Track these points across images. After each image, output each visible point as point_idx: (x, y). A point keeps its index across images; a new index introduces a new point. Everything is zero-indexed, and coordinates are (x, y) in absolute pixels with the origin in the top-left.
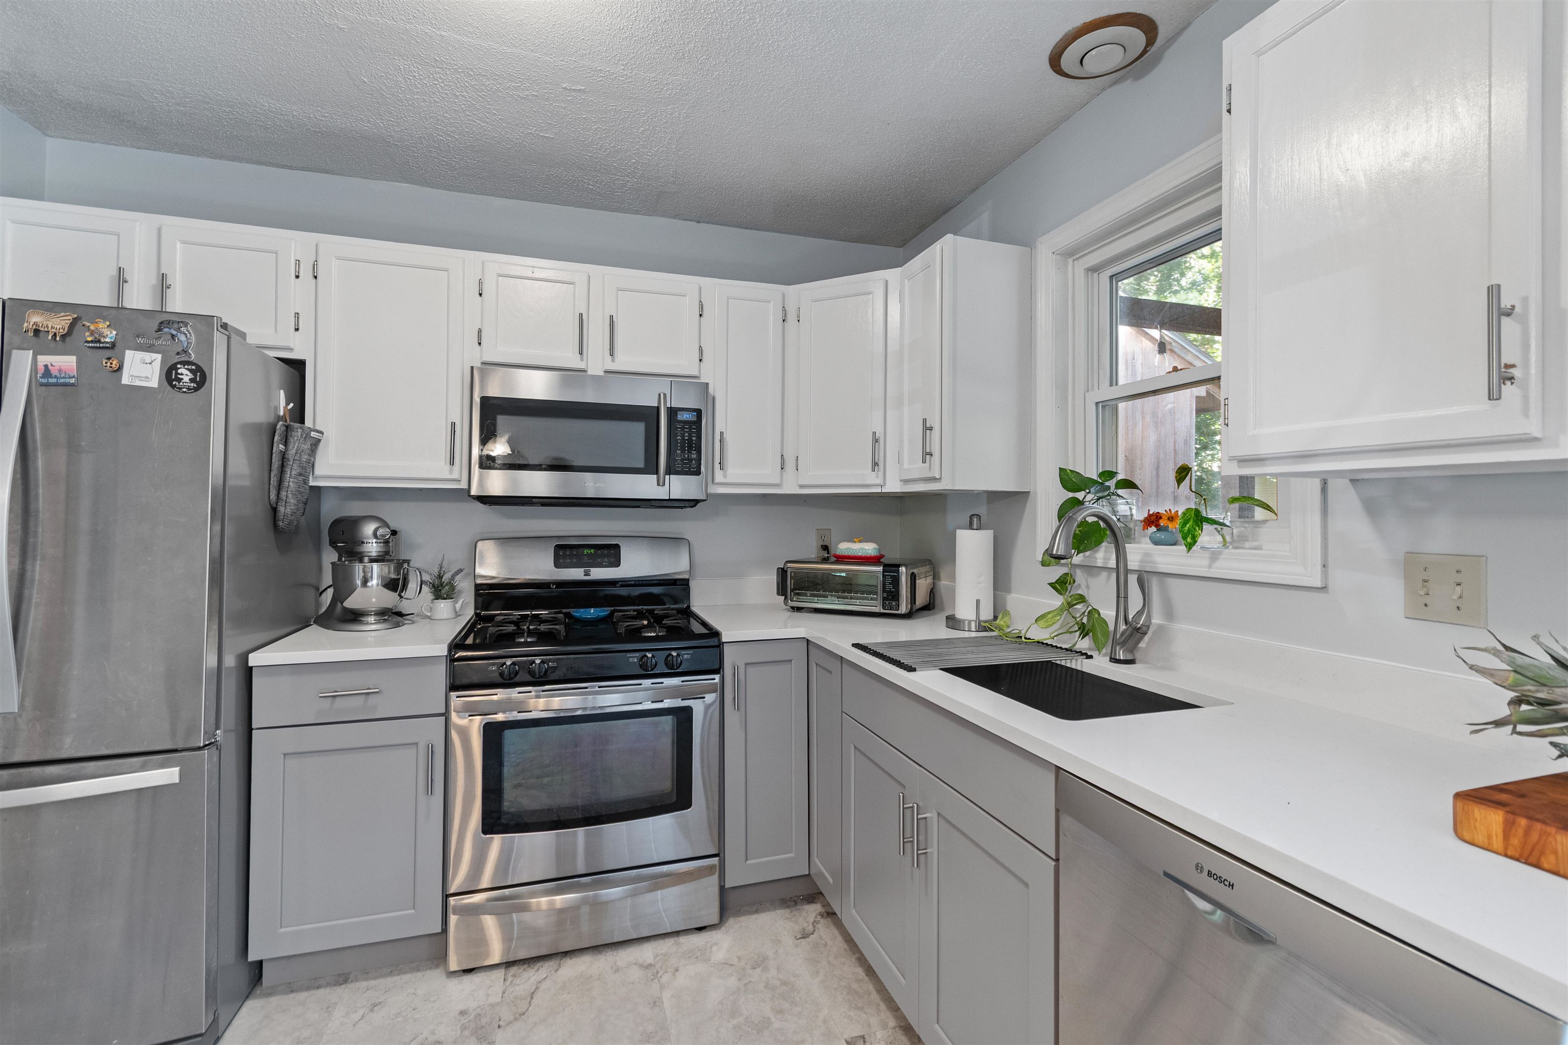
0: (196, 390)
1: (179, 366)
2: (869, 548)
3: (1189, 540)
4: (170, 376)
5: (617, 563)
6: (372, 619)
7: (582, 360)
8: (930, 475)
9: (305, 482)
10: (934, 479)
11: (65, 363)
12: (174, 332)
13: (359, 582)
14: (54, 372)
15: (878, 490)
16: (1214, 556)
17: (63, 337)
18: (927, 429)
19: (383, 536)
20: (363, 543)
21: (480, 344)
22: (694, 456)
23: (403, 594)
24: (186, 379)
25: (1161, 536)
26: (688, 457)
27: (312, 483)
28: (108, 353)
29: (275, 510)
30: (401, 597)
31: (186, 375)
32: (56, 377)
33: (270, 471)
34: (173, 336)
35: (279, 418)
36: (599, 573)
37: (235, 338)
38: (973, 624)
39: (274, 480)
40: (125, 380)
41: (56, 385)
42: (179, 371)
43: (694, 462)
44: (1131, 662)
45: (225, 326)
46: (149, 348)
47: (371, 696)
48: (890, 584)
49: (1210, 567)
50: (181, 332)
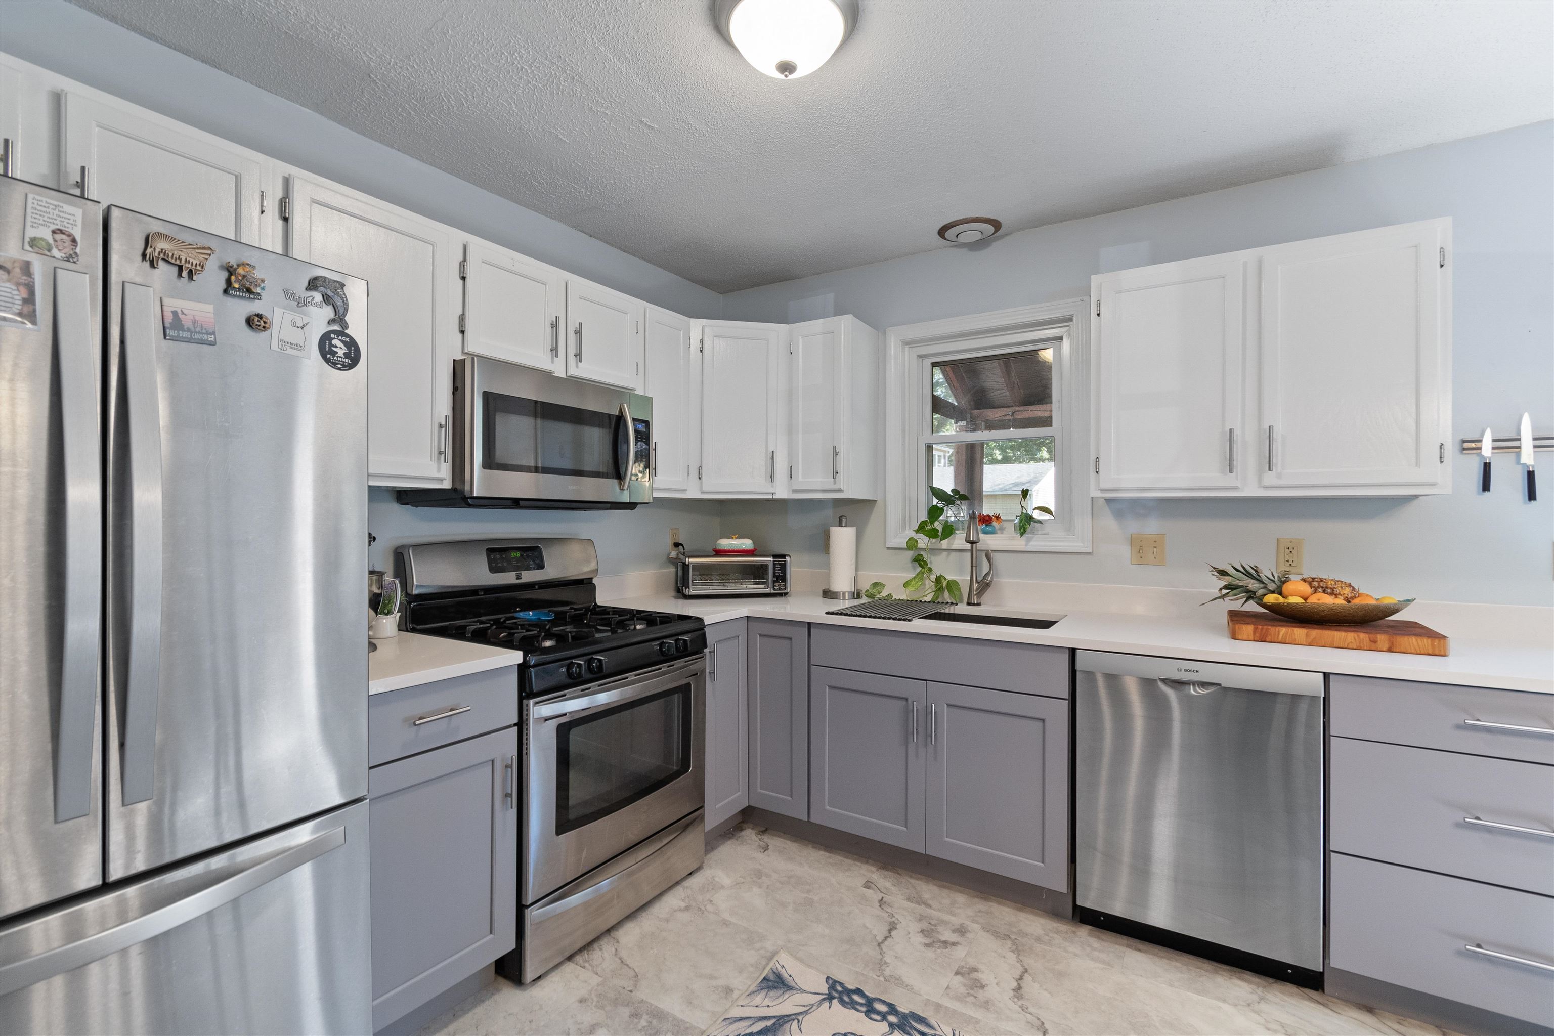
0: (351, 366)
1: (333, 336)
2: (746, 544)
3: (1022, 531)
7: (554, 365)
8: (836, 487)
10: (840, 491)
12: (330, 293)
14: (186, 321)
15: (770, 497)
16: (1028, 539)
18: (835, 454)
21: (463, 332)
24: (341, 353)
25: (989, 528)
31: (340, 347)
32: (189, 330)
34: (327, 296)
36: (529, 576)
38: (847, 594)
42: (334, 342)
44: (979, 604)
48: (779, 570)
49: (1026, 545)
50: (338, 294)
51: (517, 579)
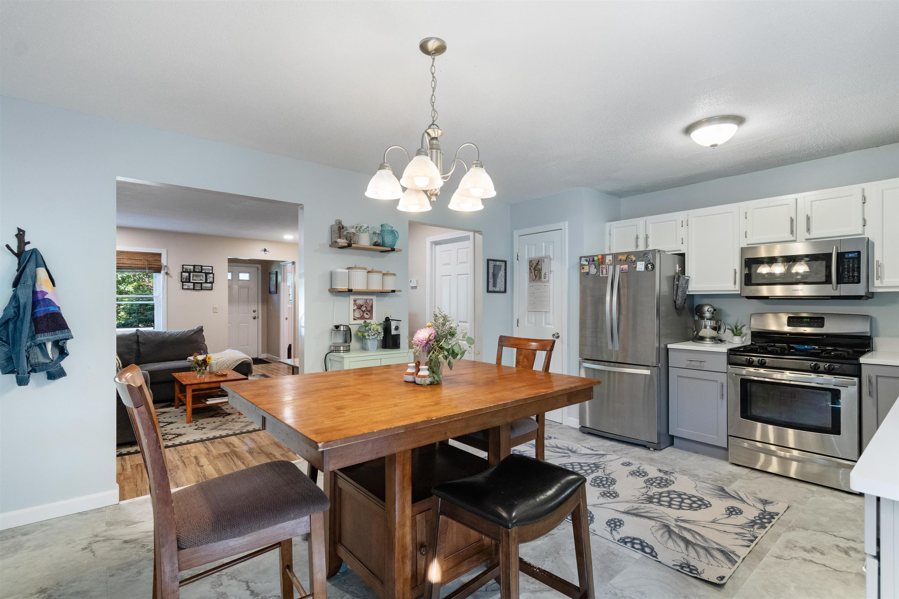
0: (652, 270)
1: (648, 264)
4: (646, 267)
5: (822, 326)
6: (708, 340)
7: (793, 236)
9: (685, 293)
11: (625, 267)
13: (703, 327)
14: (624, 270)
17: (625, 260)
19: (711, 311)
20: (704, 313)
21: (746, 237)
22: (856, 274)
23: (719, 332)
24: (650, 267)
26: (852, 275)
27: (687, 293)
28: (633, 263)
29: (675, 302)
30: (718, 333)
31: (650, 266)
33: (674, 290)
34: (647, 257)
35: (676, 273)
37: (661, 253)
39: (675, 293)
40: (637, 270)
41: (624, 272)
42: (648, 266)
43: (856, 277)
45: (659, 251)
46: (642, 261)
47: (702, 363)
50: (649, 255)
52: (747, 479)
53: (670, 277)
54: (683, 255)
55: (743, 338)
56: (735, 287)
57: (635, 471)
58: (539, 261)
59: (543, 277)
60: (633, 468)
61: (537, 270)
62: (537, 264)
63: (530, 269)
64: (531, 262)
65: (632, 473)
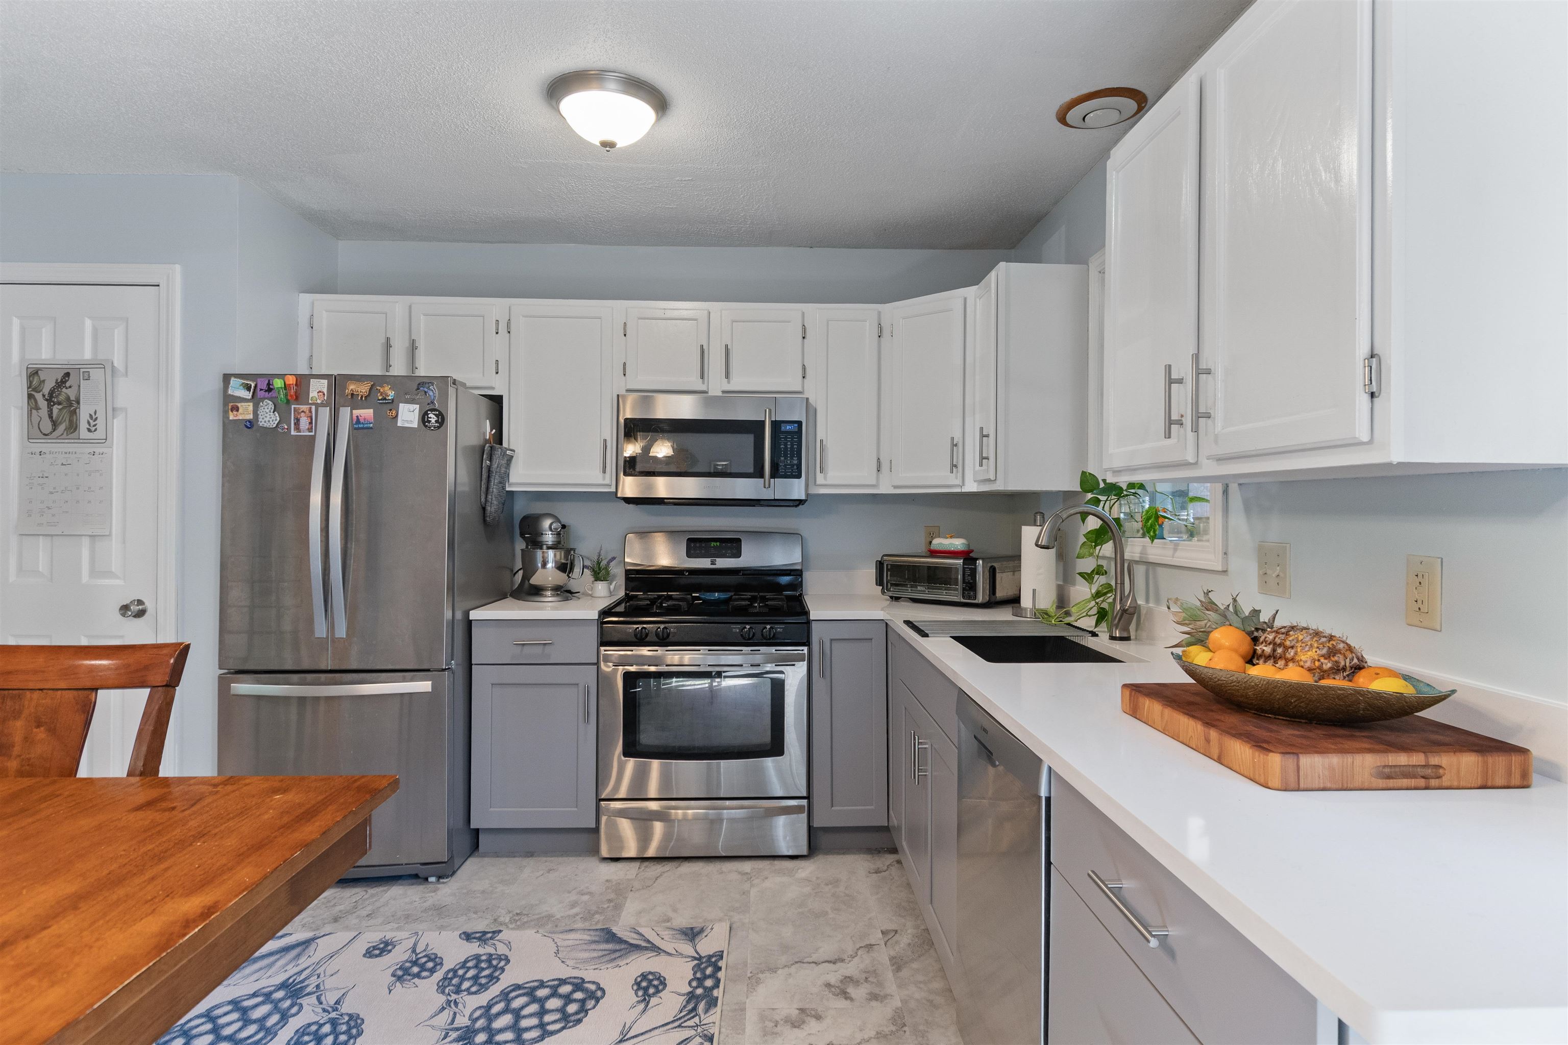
0: (439, 427)
1: (429, 412)
2: (958, 544)
3: (1152, 533)
4: (424, 419)
5: (738, 554)
6: (549, 593)
7: (703, 383)
8: (987, 477)
9: (504, 488)
10: (990, 481)
11: (367, 413)
12: (426, 390)
13: (540, 565)
14: (362, 421)
15: (958, 490)
16: (1176, 547)
17: (366, 397)
18: (984, 436)
19: (556, 529)
20: (542, 534)
21: (625, 375)
22: (795, 462)
23: (570, 575)
24: (433, 421)
26: (791, 462)
27: (508, 489)
28: (389, 406)
29: (484, 509)
30: (569, 577)
31: (433, 418)
32: (363, 423)
33: (481, 480)
34: (425, 392)
35: (487, 441)
36: (723, 563)
37: (460, 389)
39: (483, 487)
40: (399, 424)
41: (363, 428)
42: (429, 416)
43: (795, 467)
44: (1127, 639)
45: (455, 382)
46: (412, 401)
47: (547, 647)
48: (969, 575)
50: (430, 390)
51: (711, 564)
52: (643, 888)
53: (472, 448)
54: (496, 401)
55: (611, 584)
56: (604, 478)
57: (407, 961)
58: (67, 375)
59: (83, 425)
60: (400, 955)
61: (59, 404)
62: (62, 383)
63: (30, 396)
64: (33, 374)
65: (400, 973)
